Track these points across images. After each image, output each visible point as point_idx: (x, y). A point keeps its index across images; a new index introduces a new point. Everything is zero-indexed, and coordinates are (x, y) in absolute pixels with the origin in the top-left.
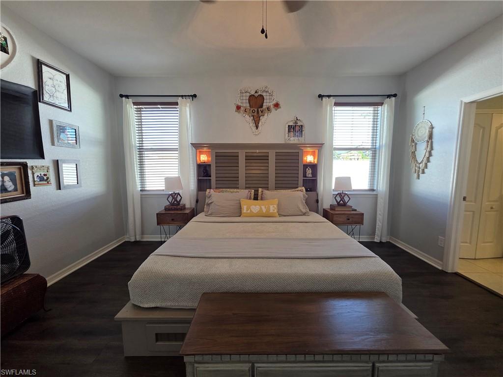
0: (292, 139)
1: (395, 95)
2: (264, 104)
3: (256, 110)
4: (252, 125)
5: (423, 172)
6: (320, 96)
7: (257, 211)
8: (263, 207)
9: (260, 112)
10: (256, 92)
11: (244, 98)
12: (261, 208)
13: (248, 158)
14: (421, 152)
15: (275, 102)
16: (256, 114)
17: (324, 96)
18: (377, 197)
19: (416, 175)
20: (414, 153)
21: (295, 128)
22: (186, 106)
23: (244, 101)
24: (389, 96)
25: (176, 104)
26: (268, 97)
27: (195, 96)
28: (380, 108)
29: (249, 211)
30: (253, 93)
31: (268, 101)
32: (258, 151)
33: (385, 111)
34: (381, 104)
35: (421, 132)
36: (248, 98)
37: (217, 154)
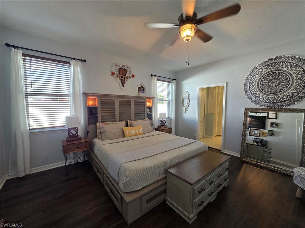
0: (140, 94)
1: (175, 80)
2: (127, 74)
3: (123, 76)
4: (121, 85)
5: (187, 110)
6: (152, 75)
7: (134, 133)
8: (136, 130)
9: (125, 78)
10: (122, 67)
11: (116, 68)
12: (136, 131)
13: (121, 103)
14: (186, 102)
15: (132, 74)
16: (123, 79)
17: (153, 75)
18: (171, 121)
19: (184, 111)
20: (183, 103)
21: (141, 89)
22: (78, 66)
23: (116, 70)
24: (174, 80)
25: (69, 63)
26: (129, 71)
27: (85, 61)
28: (170, 84)
29: (130, 134)
30: (121, 67)
31: (129, 72)
32: (126, 100)
33: (173, 85)
34: (171, 82)
35: (185, 95)
36: (118, 69)
37: (102, 101)
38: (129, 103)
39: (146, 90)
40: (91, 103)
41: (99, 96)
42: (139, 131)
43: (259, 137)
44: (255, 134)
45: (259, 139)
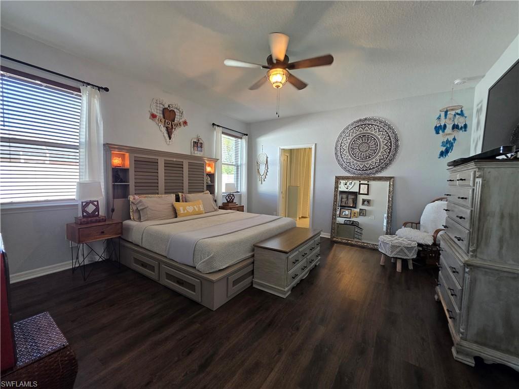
0: (196, 152)
1: (247, 135)
2: (176, 119)
3: (170, 123)
4: (166, 135)
5: (264, 181)
6: (214, 124)
7: (192, 211)
8: (195, 207)
9: (174, 125)
10: (169, 106)
11: (158, 108)
12: (194, 208)
13: (168, 165)
14: (262, 169)
15: (183, 120)
16: (170, 126)
17: (216, 125)
18: (241, 197)
19: (260, 182)
20: (258, 170)
21: (197, 144)
22: (94, 98)
23: (158, 111)
24: (245, 134)
25: (79, 91)
26: (178, 114)
27: (107, 90)
28: (240, 140)
29: (186, 212)
30: (166, 106)
31: (178, 117)
32: (175, 160)
33: (243, 143)
34: (241, 138)
35: (262, 159)
36: (161, 109)
37: (136, 159)
38: (180, 166)
39: (205, 146)
40: (117, 161)
41: (132, 150)
42: (199, 207)
43: (350, 218)
44: (345, 215)
45: (350, 221)
